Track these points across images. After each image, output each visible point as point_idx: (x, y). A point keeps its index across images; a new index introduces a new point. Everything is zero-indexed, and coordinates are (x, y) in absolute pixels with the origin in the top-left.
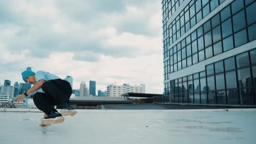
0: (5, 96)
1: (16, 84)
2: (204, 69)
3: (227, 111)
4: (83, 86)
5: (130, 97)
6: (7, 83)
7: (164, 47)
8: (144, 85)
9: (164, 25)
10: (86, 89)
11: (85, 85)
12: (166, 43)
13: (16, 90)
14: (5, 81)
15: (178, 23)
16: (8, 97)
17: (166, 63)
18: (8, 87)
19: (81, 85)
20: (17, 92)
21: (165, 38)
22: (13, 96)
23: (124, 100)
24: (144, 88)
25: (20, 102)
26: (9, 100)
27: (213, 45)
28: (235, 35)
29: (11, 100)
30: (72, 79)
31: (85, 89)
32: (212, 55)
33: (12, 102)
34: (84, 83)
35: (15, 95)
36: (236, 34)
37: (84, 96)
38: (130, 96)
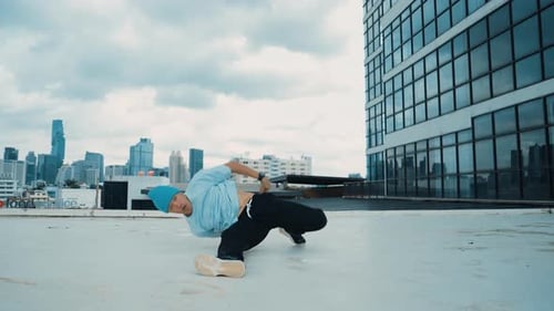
0: (8, 183)
1: (31, 156)
2: (470, 125)
3: (550, 212)
4: (176, 159)
5: (289, 185)
6: (11, 154)
7: (368, 76)
8: (310, 159)
9: (368, 29)
10: (184, 166)
11: (180, 159)
12: (371, 69)
13: (30, 169)
14: (7, 149)
15: (406, 25)
16: (15, 185)
17: (372, 111)
18: (13, 165)
19: (172, 158)
20: (33, 173)
21: (371, 57)
22: (24, 182)
23: (277, 190)
24: (309, 165)
25: (41, 196)
26: (17, 190)
27: (490, 73)
28: (545, 53)
29: (21, 191)
30: (152, 145)
31: (180, 168)
32: (489, 95)
33: (24, 194)
34: (179, 152)
35: (28, 180)
36: (548, 50)
37: (179, 181)
38: (290, 182)
